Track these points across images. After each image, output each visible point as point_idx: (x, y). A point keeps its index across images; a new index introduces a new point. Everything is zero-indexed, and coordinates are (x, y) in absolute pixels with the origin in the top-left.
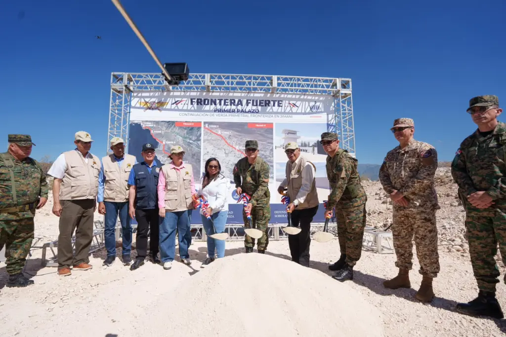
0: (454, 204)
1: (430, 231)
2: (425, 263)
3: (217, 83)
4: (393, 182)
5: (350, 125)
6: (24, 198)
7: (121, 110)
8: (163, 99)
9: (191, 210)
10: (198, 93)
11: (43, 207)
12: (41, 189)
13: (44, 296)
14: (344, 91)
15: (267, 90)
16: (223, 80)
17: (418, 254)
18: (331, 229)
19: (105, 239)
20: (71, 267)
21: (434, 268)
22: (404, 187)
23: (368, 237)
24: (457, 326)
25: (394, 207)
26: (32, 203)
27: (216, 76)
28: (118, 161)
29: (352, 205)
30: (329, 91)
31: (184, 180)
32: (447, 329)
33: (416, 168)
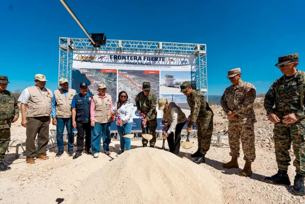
0: (266, 119)
1: (251, 135)
2: (247, 154)
3: (126, 46)
4: (229, 106)
5: (205, 72)
6: (4, 116)
7: (66, 61)
8: (93, 55)
9: (111, 122)
10: (115, 52)
11: (17, 121)
12: (15, 110)
13: (17, 176)
14: (202, 52)
15: (156, 51)
16: (130, 44)
17: (243, 149)
18: (193, 133)
19: (57, 140)
20: (35, 158)
21: (252, 157)
22: (235, 109)
23: (214, 138)
24: (265, 190)
25: (229, 121)
26: (9, 119)
27: (125, 42)
28: (65, 93)
29: (205, 119)
30: (193, 52)
31: (106, 104)
32: (259, 192)
33: (243, 98)
